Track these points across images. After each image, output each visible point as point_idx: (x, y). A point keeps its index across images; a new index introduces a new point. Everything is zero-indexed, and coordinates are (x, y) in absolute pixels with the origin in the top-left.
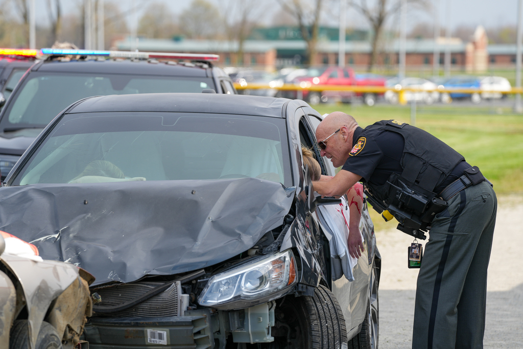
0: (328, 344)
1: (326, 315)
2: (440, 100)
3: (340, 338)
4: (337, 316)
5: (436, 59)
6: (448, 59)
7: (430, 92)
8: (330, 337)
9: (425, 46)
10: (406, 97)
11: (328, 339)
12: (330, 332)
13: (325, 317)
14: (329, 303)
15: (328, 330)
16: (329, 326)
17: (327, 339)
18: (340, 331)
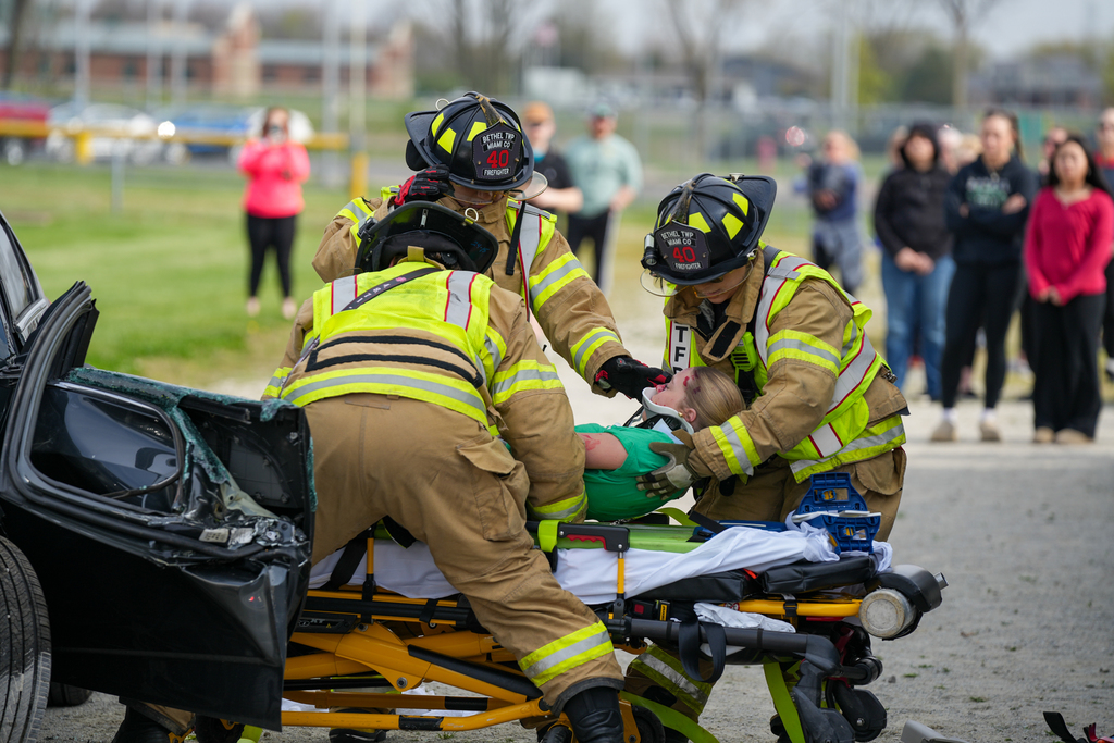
0: (11, 655)
1: (8, 596)
2: (161, 157)
3: (36, 642)
4: (30, 597)
5: (153, 67)
6: (178, 68)
7: (143, 139)
8: (15, 641)
9: (129, 38)
10: (93, 147)
11: (11, 646)
12: (15, 631)
13: (6, 601)
14: (15, 572)
15: (10, 627)
16: (13, 618)
17: (8, 645)
18: (36, 629)
